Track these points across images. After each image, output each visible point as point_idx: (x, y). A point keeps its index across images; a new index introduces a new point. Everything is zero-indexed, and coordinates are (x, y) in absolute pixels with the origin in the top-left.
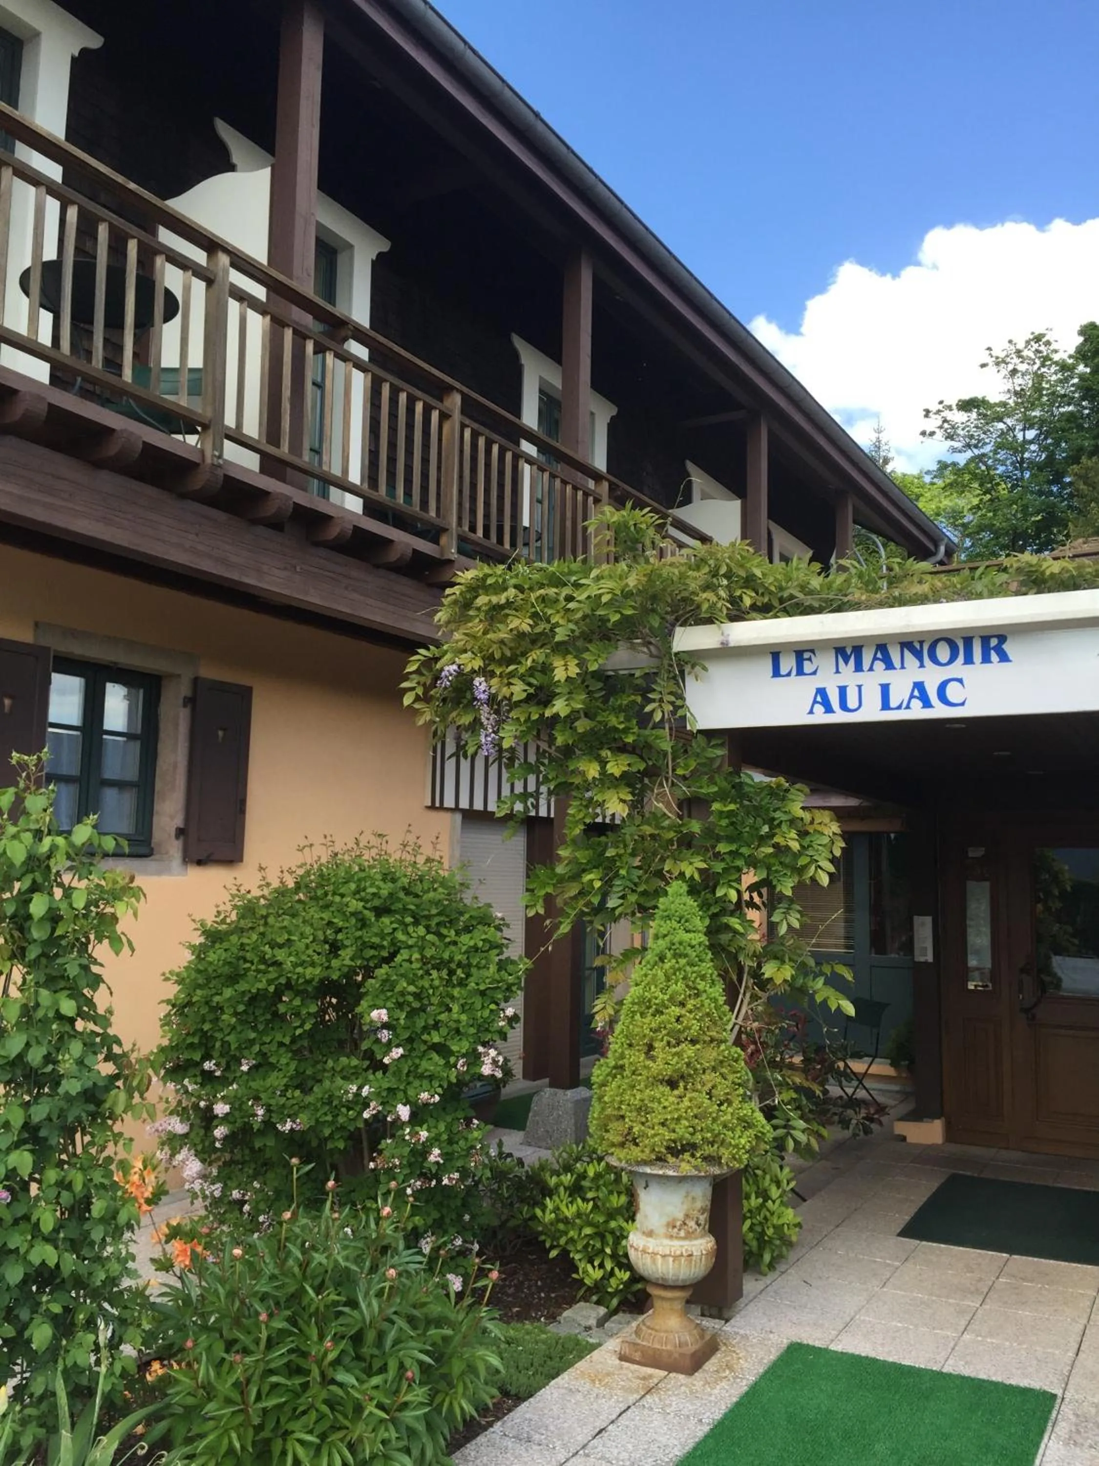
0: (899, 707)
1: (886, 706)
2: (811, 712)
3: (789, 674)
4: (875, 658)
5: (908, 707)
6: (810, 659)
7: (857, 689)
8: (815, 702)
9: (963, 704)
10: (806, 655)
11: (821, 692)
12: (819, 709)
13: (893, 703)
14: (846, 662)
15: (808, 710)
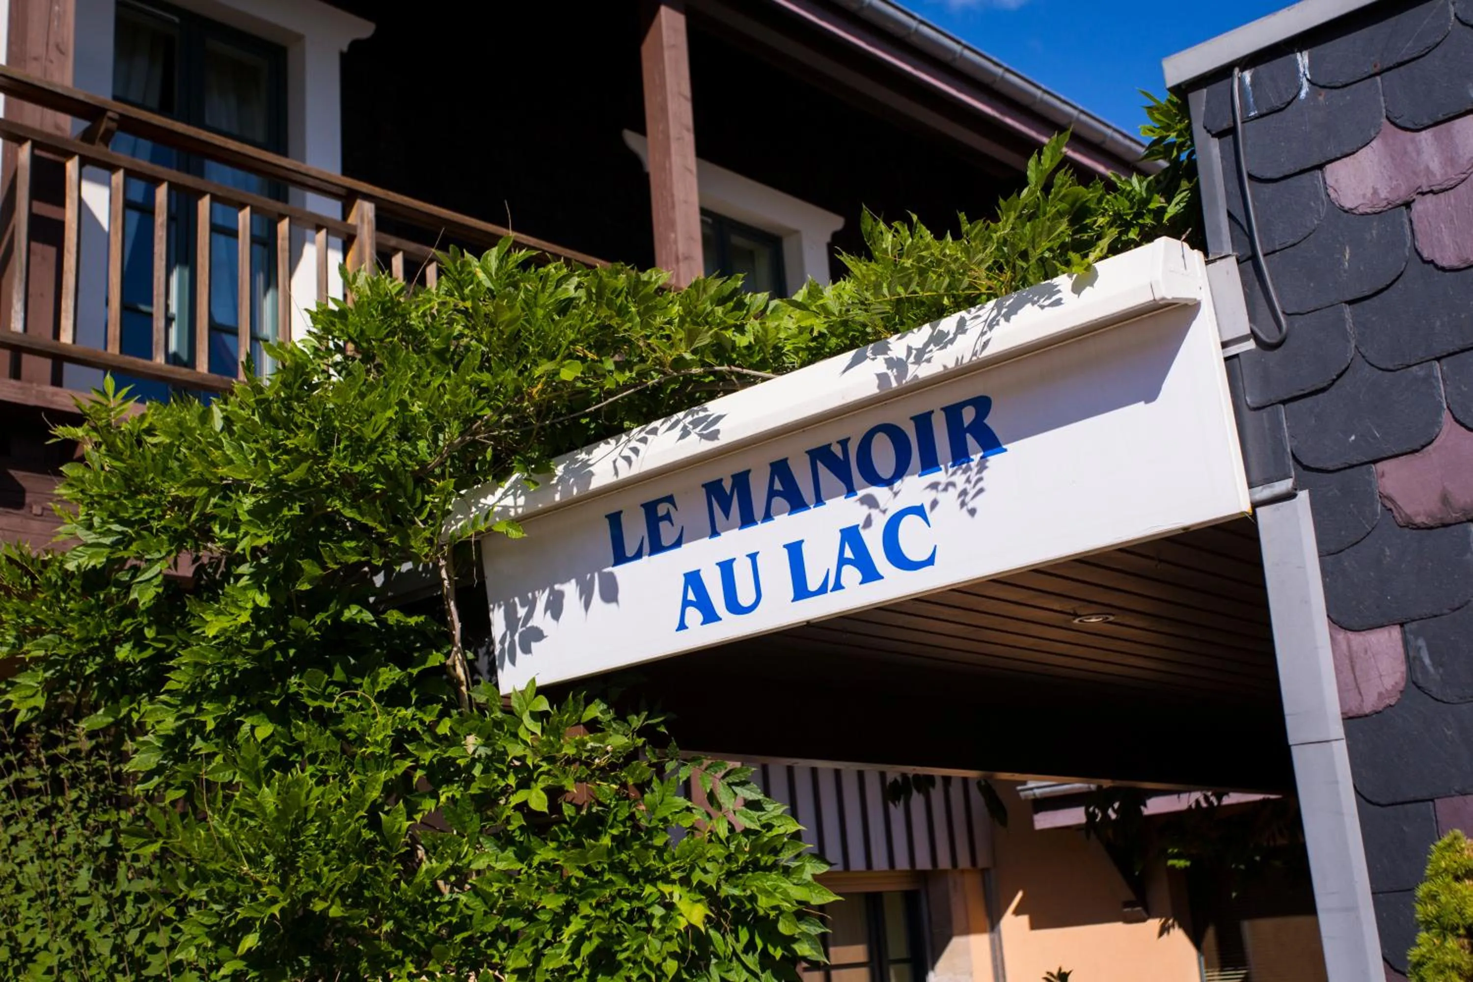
0: (823, 590)
1: (801, 591)
2: (682, 626)
3: (638, 555)
4: (772, 493)
5: (838, 586)
6: (668, 517)
7: (749, 561)
8: (686, 603)
9: (930, 561)
10: (662, 510)
11: (693, 580)
12: (694, 615)
13: (813, 584)
14: (727, 513)
15: (677, 624)
